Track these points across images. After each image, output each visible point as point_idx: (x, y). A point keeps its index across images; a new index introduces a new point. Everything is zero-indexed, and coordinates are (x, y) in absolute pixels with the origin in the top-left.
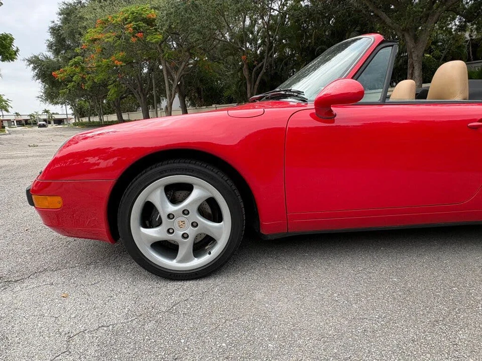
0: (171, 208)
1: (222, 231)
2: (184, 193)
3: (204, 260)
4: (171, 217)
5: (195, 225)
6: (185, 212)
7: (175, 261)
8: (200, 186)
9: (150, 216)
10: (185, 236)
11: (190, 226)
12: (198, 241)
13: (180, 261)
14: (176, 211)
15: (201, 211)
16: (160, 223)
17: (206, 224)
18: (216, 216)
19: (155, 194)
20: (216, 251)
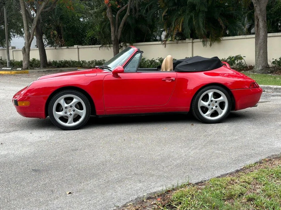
0: (66, 105)
1: (83, 113)
2: (70, 101)
3: (77, 123)
4: (66, 108)
5: (74, 111)
6: (71, 106)
7: (67, 123)
8: (76, 98)
9: (59, 108)
10: (71, 114)
11: (73, 111)
12: (74, 118)
13: (69, 123)
14: (68, 106)
15: (76, 107)
16: (62, 110)
17: (78, 111)
18: (81, 108)
19: (61, 101)
20: (81, 120)
